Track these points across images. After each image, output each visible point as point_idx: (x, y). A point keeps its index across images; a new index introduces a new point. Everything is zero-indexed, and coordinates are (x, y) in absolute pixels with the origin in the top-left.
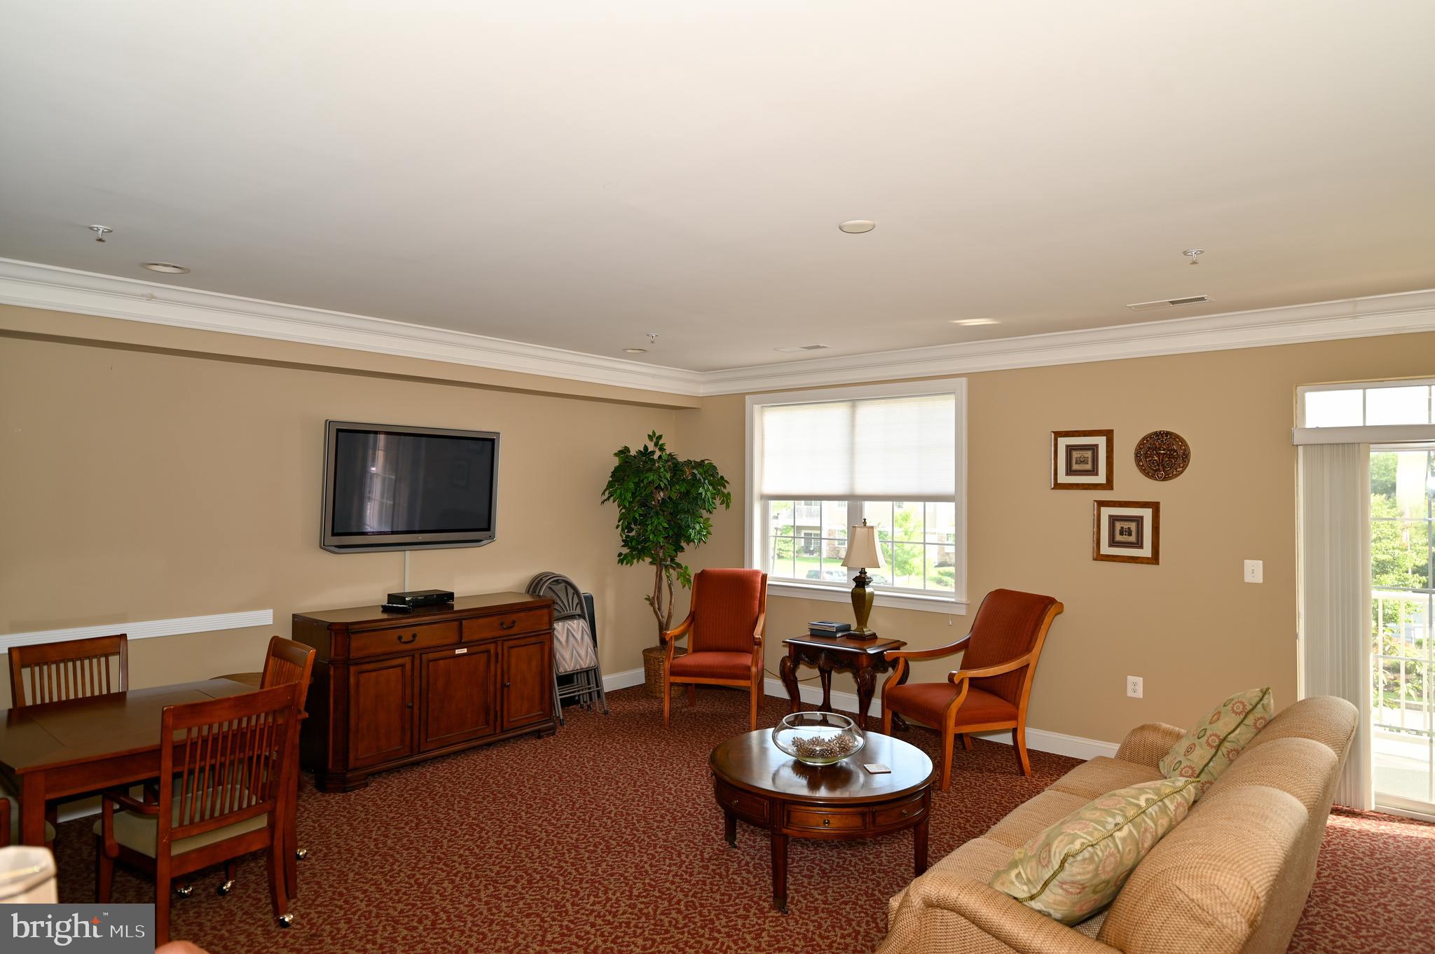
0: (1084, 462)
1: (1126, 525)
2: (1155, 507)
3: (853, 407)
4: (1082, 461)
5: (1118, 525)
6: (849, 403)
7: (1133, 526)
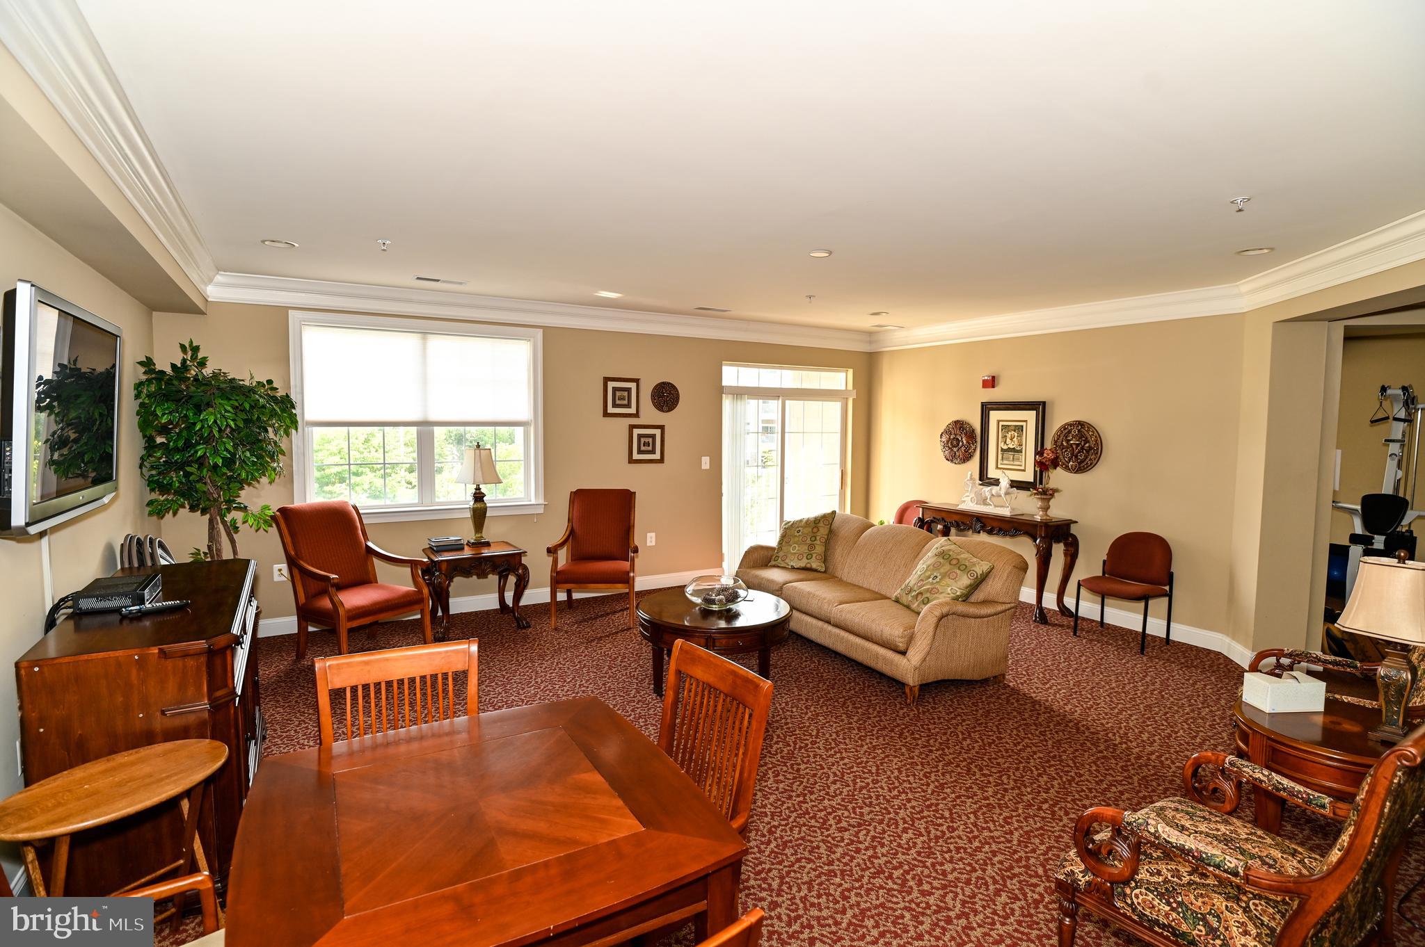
0: (623, 399)
1: (647, 440)
2: (662, 428)
3: (424, 339)
4: (622, 398)
5: (643, 440)
6: (419, 335)
7: (650, 440)
